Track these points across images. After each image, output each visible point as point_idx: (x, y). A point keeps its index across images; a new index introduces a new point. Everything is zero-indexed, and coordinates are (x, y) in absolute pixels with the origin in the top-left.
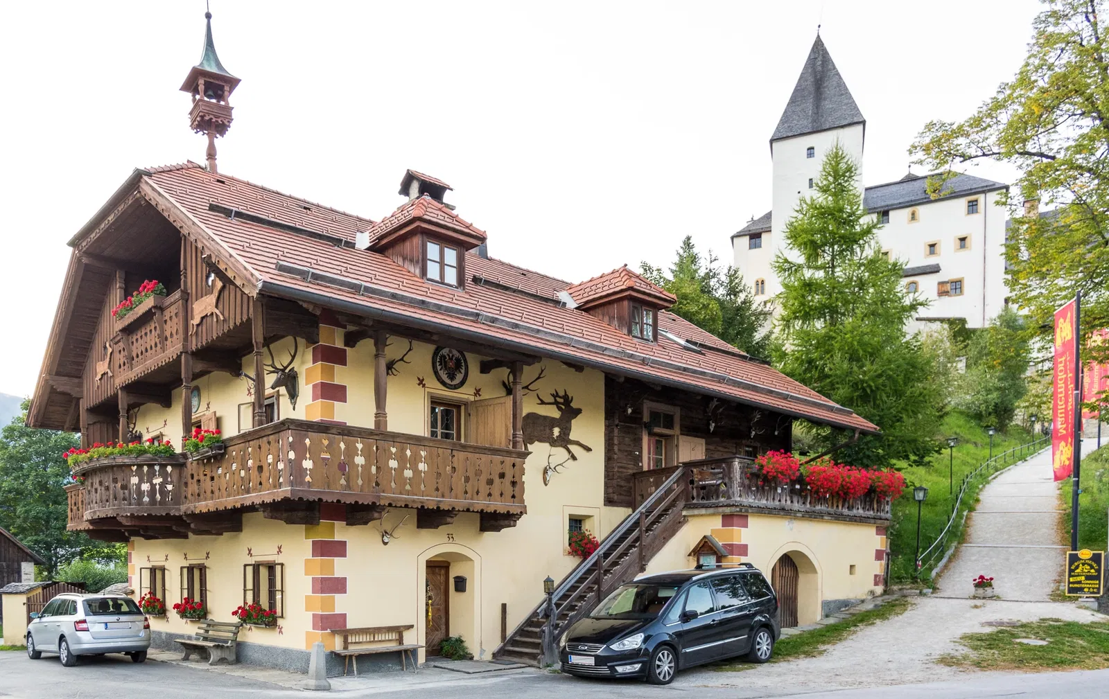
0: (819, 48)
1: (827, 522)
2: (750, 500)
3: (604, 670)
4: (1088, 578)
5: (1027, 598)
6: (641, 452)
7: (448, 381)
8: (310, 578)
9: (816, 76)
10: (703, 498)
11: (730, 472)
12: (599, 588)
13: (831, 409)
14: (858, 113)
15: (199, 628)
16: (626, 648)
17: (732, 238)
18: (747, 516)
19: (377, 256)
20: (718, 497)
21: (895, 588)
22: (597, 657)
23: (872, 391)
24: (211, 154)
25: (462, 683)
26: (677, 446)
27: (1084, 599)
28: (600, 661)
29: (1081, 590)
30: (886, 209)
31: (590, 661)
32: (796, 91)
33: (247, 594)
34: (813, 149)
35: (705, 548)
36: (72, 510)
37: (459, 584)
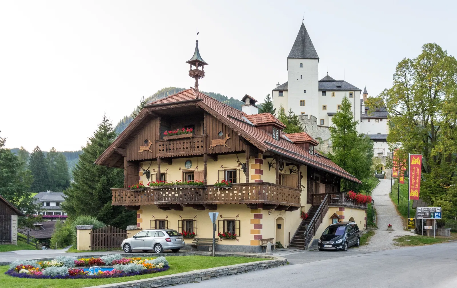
0: (303, 27)
1: (358, 209)
2: (345, 204)
3: (334, 248)
4: (412, 225)
5: (399, 230)
6: (313, 188)
7: (280, 168)
8: (253, 225)
9: (302, 38)
10: (334, 203)
11: (341, 196)
12: (314, 227)
13: (351, 177)
14: (317, 55)
15: (193, 241)
16: (339, 242)
17: (273, 91)
18: (344, 208)
19: (256, 128)
20: (338, 203)
21: (368, 227)
22: (332, 245)
23: (358, 171)
24: (197, 85)
25: (291, 254)
26: (320, 186)
27: (412, 230)
28: (333, 246)
29: (411, 228)
30: (325, 90)
31: (331, 246)
32: (296, 41)
33: (219, 229)
34: (302, 64)
35: (334, 216)
36: (115, 197)
37: (279, 226)
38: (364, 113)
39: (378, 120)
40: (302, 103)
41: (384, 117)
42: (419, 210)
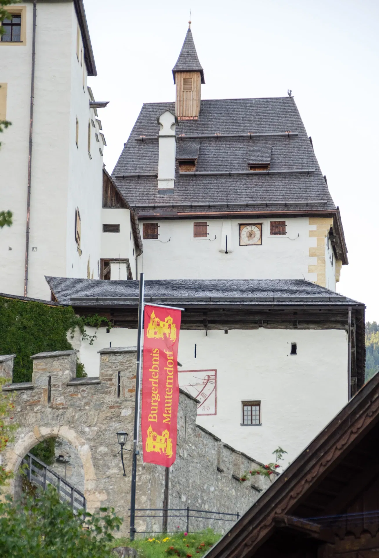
38: (171, 185)
39: (256, 229)
41: (292, 210)
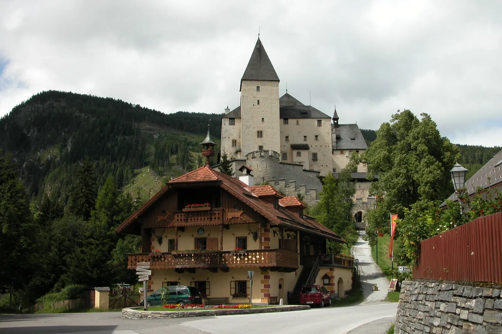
0: (259, 43)
2: (335, 265)
6: (304, 250)
8: (263, 285)
11: (331, 258)
14: (277, 77)
18: (334, 269)
20: (328, 264)
26: (310, 248)
30: (287, 117)
33: (232, 289)
34: (259, 87)
35: (326, 277)
36: (132, 262)
37: (280, 286)
38: (335, 144)
40: (260, 134)
42: (401, 269)
